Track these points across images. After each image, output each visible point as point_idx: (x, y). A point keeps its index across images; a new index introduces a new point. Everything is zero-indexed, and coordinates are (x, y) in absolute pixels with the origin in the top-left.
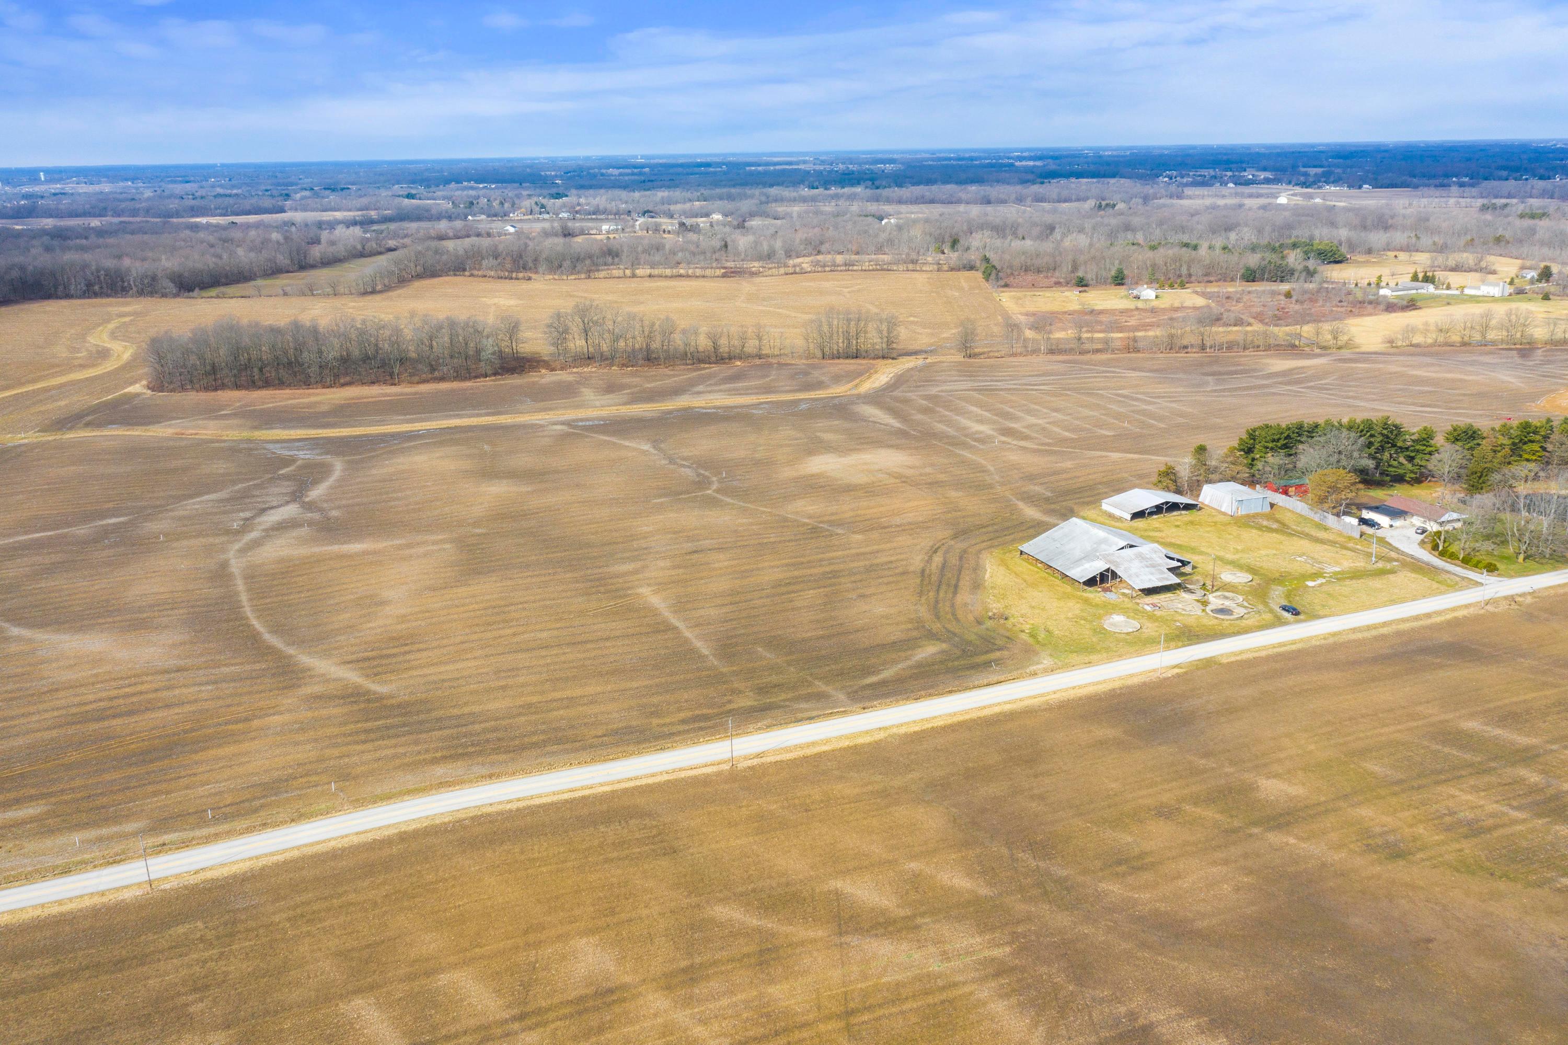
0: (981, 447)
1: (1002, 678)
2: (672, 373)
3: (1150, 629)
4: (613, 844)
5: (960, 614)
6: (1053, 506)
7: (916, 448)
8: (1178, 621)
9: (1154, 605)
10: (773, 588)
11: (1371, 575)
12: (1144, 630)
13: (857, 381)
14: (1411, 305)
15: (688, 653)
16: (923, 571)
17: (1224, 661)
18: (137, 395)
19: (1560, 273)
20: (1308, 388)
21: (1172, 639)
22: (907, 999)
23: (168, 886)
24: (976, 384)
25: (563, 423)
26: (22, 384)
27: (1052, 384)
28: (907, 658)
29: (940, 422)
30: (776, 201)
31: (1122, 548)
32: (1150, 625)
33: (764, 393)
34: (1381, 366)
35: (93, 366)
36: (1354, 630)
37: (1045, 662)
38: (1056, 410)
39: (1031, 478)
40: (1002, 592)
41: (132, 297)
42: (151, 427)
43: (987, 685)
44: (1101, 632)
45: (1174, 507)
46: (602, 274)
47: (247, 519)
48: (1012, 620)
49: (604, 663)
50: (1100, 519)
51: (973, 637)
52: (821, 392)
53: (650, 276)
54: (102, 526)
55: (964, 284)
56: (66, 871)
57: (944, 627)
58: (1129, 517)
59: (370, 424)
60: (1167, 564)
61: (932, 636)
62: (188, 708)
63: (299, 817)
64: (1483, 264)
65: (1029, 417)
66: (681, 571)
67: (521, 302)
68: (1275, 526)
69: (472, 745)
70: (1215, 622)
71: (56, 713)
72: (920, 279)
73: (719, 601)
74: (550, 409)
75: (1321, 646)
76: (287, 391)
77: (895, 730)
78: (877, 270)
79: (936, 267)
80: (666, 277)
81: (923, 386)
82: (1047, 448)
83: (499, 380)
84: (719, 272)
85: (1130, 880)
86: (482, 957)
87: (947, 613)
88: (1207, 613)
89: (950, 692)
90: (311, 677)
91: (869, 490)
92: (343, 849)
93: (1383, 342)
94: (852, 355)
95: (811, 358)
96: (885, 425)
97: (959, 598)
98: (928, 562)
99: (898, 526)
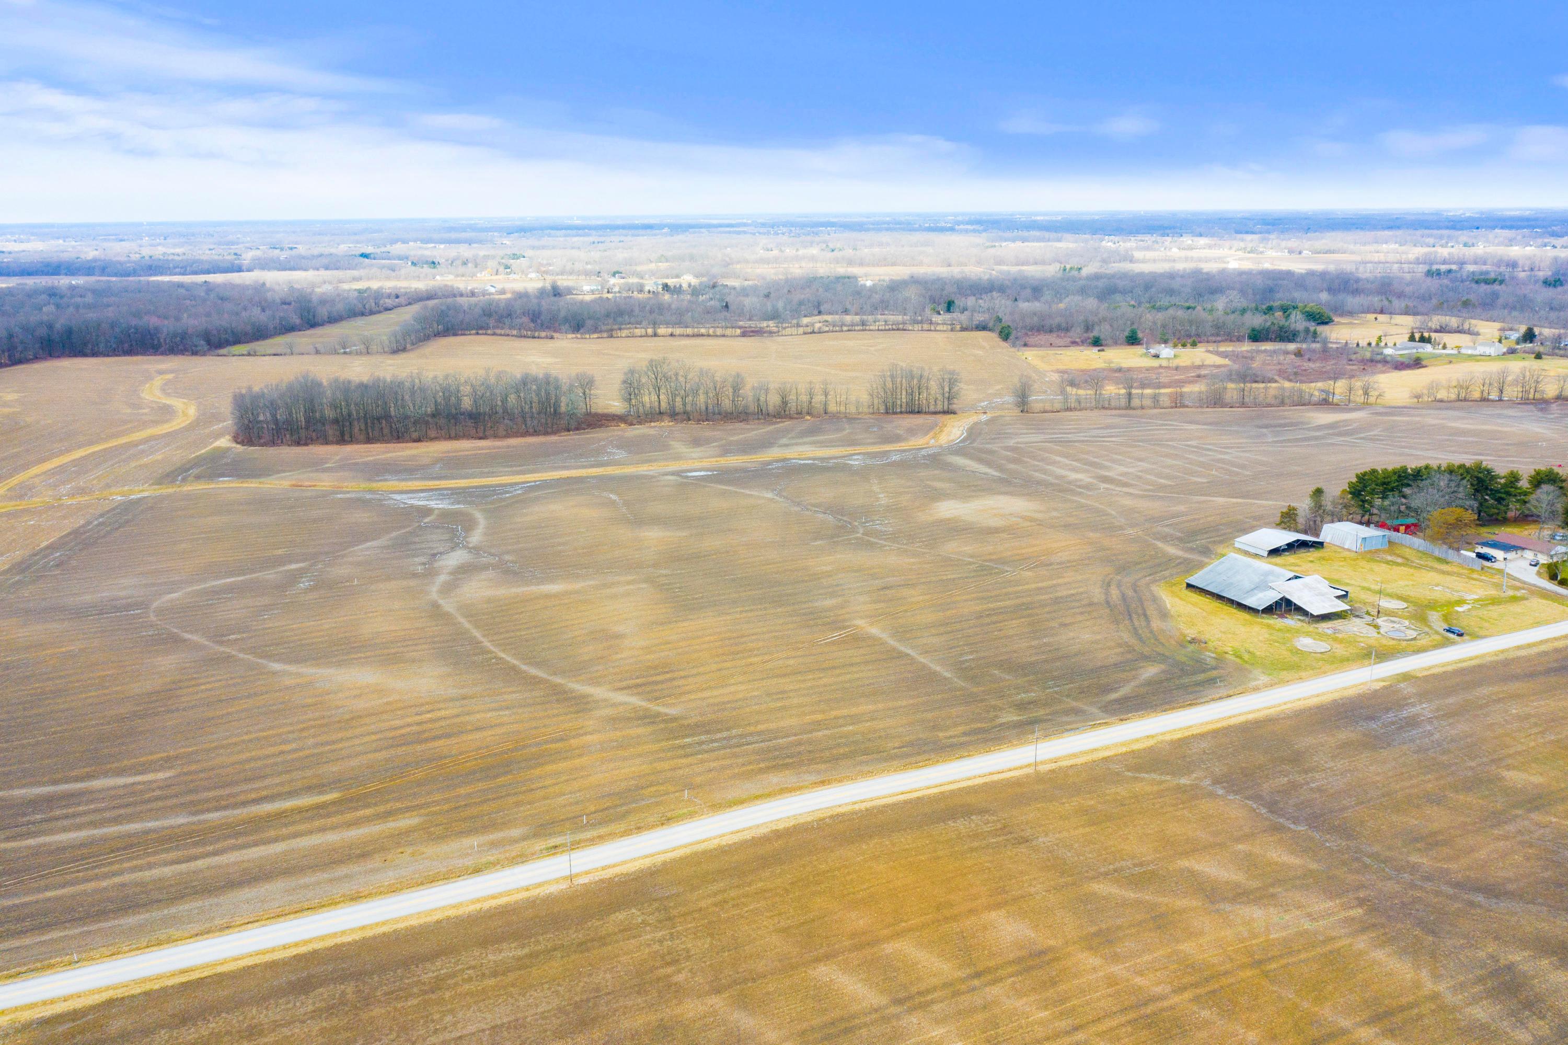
0: (1090, 493)
1: (1231, 692)
2: (748, 427)
3: (1340, 650)
4: (969, 836)
5: (1162, 639)
6: (1190, 545)
7: (1029, 495)
8: (1361, 642)
9: (1335, 629)
10: (977, 618)
11: (1508, 602)
12: (1335, 650)
13: (933, 434)
14: (1416, 363)
15: (932, 678)
16: (1107, 602)
17: (1420, 675)
18: (229, 448)
19: (1540, 334)
20: (1361, 438)
21: (1363, 658)
22: (1299, 951)
23: (586, 881)
24: (1047, 437)
25: (673, 474)
27: (1119, 436)
28: (1134, 678)
29: (1035, 471)
31: (1290, 579)
32: (1338, 646)
33: (849, 445)
34: (1417, 419)
35: (166, 421)
36: (1519, 648)
37: (1262, 678)
38: (1140, 460)
39: (1154, 520)
40: (1189, 619)
41: (162, 354)
43: (1221, 698)
44: (1296, 652)
45: (1303, 544)
46: (625, 333)
47: (425, 564)
48: (1211, 644)
49: (862, 686)
51: (1184, 659)
52: (903, 444)
53: (672, 335)
54: (288, 571)
55: (982, 344)
56: (477, 870)
57: (1154, 650)
58: (1266, 554)
59: (482, 475)
60: (1333, 593)
61: (1147, 658)
62: (499, 731)
64: (1466, 326)
65: (1117, 467)
66: (882, 605)
67: (558, 360)
68: (1399, 560)
69: (788, 757)
70: (1394, 642)
71: (373, 737)
73: (933, 631)
74: (651, 461)
75: (1497, 662)
77: (1161, 738)
78: (893, 330)
79: (949, 327)
80: (688, 336)
81: (999, 438)
82: (1152, 493)
83: (583, 434)
84: (738, 331)
85: (1433, 853)
86: (912, 929)
87: (1150, 639)
88: (1382, 635)
90: (596, 702)
91: (1011, 531)
93: (1411, 397)
94: (914, 410)
95: (873, 413)
96: (984, 473)
97: (1154, 625)
98: (1107, 594)
99: (1059, 563)
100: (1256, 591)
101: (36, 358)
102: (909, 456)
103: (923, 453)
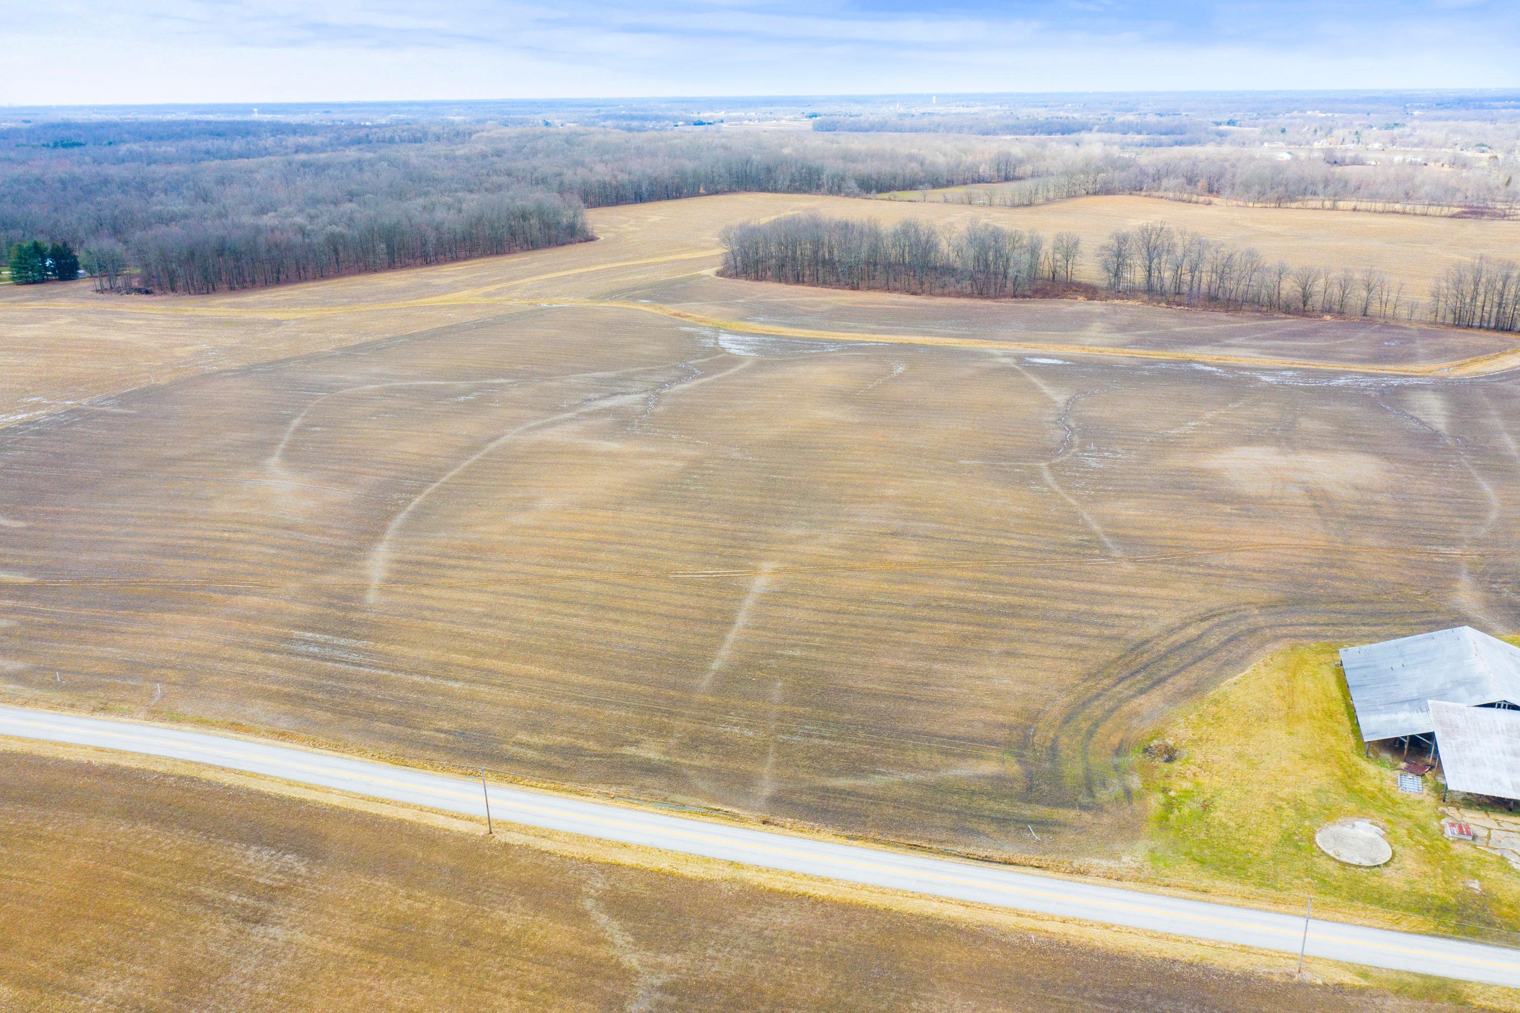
1: (1016, 856)
4: (228, 877)
7: (1417, 463)
8: (1482, 880)
9: (1464, 830)
12: (1387, 871)
13: (1469, 360)
15: (694, 661)
16: (1145, 642)
17: (1479, 1002)
21: (1425, 912)
25: (1016, 357)
28: (935, 769)
31: (1491, 705)
32: (1411, 864)
33: (1310, 357)
37: (1127, 858)
40: (1222, 713)
41: (823, 194)
44: (1296, 844)
46: (1296, 204)
48: (1176, 766)
49: (592, 642)
51: (1074, 772)
53: (1354, 210)
57: (1055, 741)
61: (1020, 747)
73: (828, 604)
74: (1028, 340)
76: (817, 289)
77: (747, 875)
80: (1375, 211)
87: (1088, 719)
89: (914, 847)
94: (1502, 326)
95: (1435, 323)
96: (1422, 423)
97: (1142, 700)
98: (1171, 631)
99: (1209, 566)
100: (1406, 706)
101: (731, 191)
102: (1365, 382)
103: (1396, 382)
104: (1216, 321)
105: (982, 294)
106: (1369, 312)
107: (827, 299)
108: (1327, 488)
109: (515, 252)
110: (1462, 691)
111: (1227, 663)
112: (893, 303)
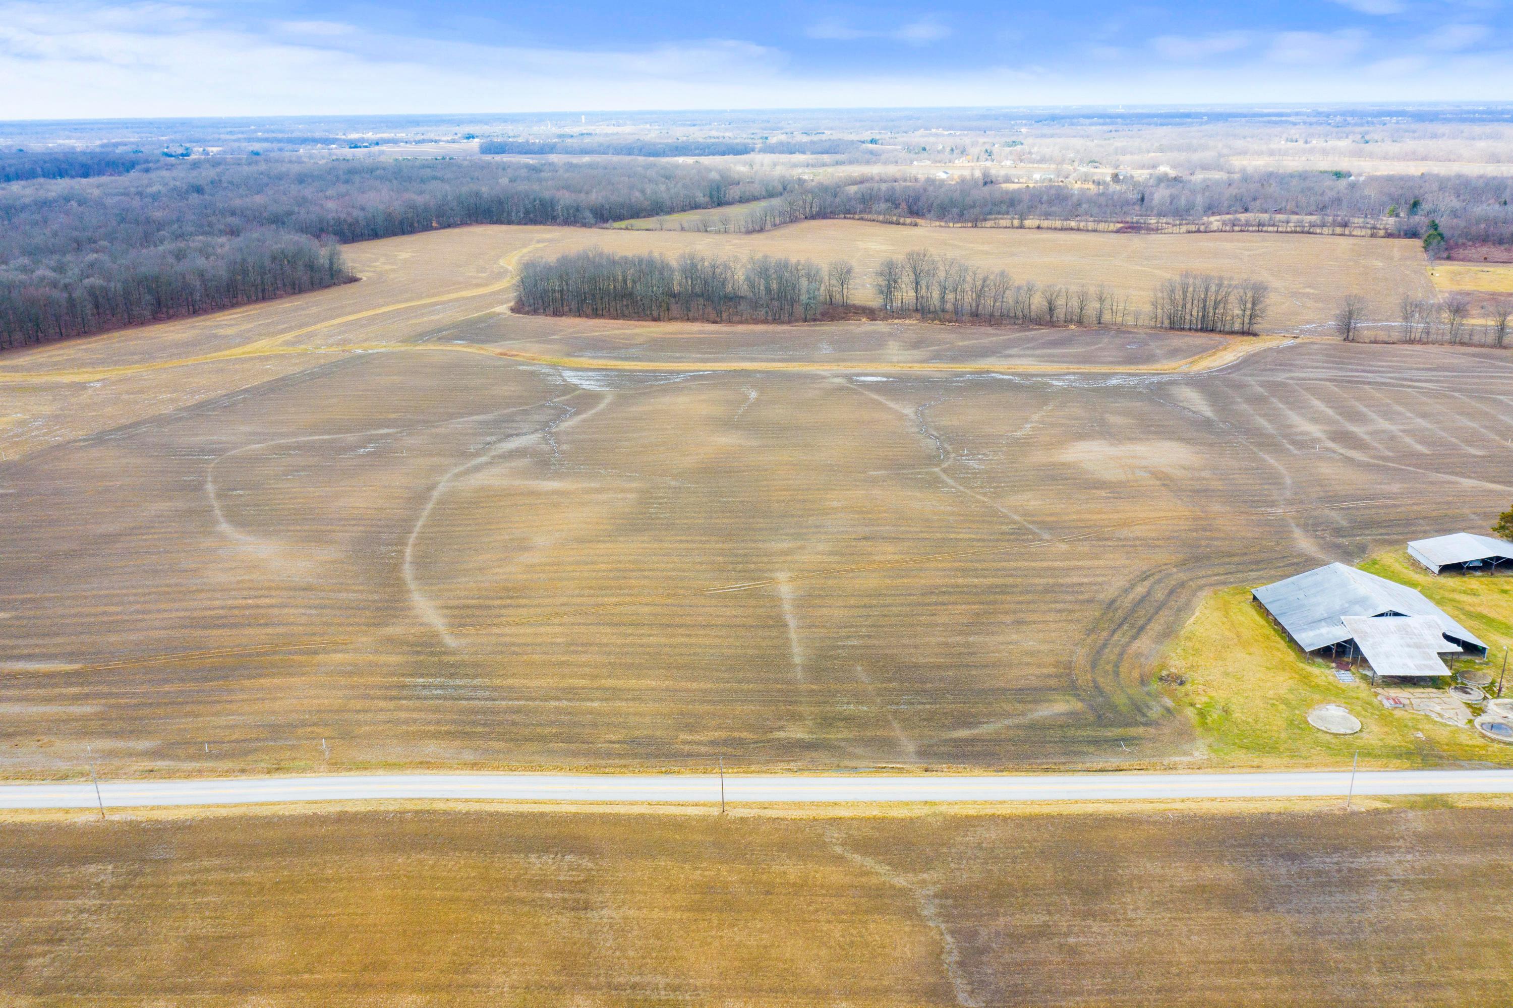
0: (1296, 452)
1: (1125, 765)
3: (1373, 735)
4: (530, 881)
5: (1124, 669)
6: (1341, 540)
7: (1211, 445)
8: (1422, 731)
9: (1396, 701)
10: (923, 594)
12: (1364, 735)
13: (1196, 357)
15: (777, 659)
16: (1113, 601)
17: (1460, 805)
18: (499, 314)
21: (1399, 756)
23: (116, 817)
24: (1340, 373)
25: (846, 376)
26: (420, 297)
27: (1438, 381)
28: (1023, 714)
29: (1264, 416)
30: (1239, 154)
31: (1382, 615)
32: (1375, 728)
33: (1079, 362)
35: (486, 285)
37: (1196, 754)
38: (1424, 415)
39: (1331, 499)
40: (1198, 645)
41: (559, 225)
42: (486, 346)
43: (1100, 770)
44: (1299, 726)
45: (1508, 564)
46: (989, 224)
47: (489, 443)
48: (1188, 687)
49: (681, 655)
50: (1397, 567)
51: (1122, 701)
52: (1145, 367)
53: (1039, 227)
55: (1396, 253)
56: (63, 778)
57: (1094, 681)
58: (1436, 570)
60: (1441, 647)
61: (1072, 689)
62: (280, 630)
63: (278, 769)
65: (1381, 421)
66: (836, 558)
67: (891, 248)
69: (484, 724)
70: (1480, 741)
72: (1344, 243)
73: (853, 601)
74: (844, 360)
76: (621, 322)
77: (944, 809)
78: (1296, 232)
79: (1369, 232)
80: (1055, 229)
81: (1272, 370)
82: (1381, 462)
84: (1116, 227)
86: (305, 986)
87: (1108, 663)
88: (1473, 727)
89: (1047, 770)
90: (406, 617)
91: (1116, 488)
92: (280, 818)
94: (1207, 327)
95: (1155, 327)
96: (1194, 412)
97: (1137, 644)
98: (1126, 591)
99: (1120, 539)
100: (1323, 623)
101: (463, 224)
102: (1133, 381)
103: (1155, 379)
104: (989, 335)
105: (776, 320)
106: (1102, 320)
107: (637, 331)
108: (1163, 469)
109: (281, 297)
110: (1357, 608)
111: (1180, 610)
112: (700, 332)
